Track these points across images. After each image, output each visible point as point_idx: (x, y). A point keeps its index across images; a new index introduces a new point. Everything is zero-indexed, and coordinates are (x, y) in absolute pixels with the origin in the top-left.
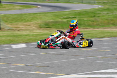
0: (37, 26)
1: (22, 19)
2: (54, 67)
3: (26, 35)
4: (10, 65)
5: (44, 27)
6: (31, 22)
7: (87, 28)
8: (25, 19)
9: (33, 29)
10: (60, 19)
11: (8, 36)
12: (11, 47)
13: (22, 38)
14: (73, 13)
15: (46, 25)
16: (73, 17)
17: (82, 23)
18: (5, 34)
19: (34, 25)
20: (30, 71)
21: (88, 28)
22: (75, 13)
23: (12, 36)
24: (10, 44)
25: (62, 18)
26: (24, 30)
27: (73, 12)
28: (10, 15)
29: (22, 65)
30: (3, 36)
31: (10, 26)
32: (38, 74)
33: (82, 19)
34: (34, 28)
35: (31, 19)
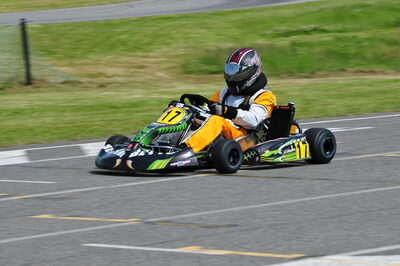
0: (174, 68)
1: (114, 40)
2: (257, 228)
3: (134, 105)
4: (82, 224)
5: (202, 72)
6: (148, 51)
7: (373, 72)
8: (123, 43)
9: (160, 79)
10: (263, 36)
11: (63, 110)
12: (80, 151)
13: (119, 116)
14: (312, 12)
15: (207, 61)
16: (315, 30)
17: (352, 51)
18: (49, 103)
19: (162, 62)
20: (163, 244)
21: (377, 68)
22: (322, 10)
23: (77, 110)
24: (75, 141)
25: (269, 32)
26: (122, 84)
27: (314, 9)
28: (66, 25)
29: (132, 221)
30: (43, 110)
31: (66, 70)
32: (199, 257)
33: (349, 35)
34: (161, 74)
35: (147, 40)
